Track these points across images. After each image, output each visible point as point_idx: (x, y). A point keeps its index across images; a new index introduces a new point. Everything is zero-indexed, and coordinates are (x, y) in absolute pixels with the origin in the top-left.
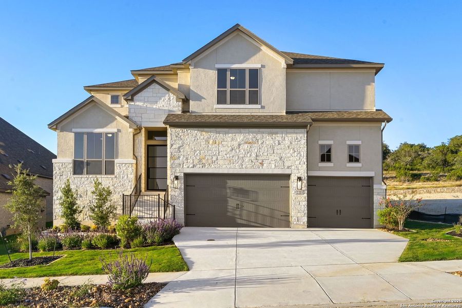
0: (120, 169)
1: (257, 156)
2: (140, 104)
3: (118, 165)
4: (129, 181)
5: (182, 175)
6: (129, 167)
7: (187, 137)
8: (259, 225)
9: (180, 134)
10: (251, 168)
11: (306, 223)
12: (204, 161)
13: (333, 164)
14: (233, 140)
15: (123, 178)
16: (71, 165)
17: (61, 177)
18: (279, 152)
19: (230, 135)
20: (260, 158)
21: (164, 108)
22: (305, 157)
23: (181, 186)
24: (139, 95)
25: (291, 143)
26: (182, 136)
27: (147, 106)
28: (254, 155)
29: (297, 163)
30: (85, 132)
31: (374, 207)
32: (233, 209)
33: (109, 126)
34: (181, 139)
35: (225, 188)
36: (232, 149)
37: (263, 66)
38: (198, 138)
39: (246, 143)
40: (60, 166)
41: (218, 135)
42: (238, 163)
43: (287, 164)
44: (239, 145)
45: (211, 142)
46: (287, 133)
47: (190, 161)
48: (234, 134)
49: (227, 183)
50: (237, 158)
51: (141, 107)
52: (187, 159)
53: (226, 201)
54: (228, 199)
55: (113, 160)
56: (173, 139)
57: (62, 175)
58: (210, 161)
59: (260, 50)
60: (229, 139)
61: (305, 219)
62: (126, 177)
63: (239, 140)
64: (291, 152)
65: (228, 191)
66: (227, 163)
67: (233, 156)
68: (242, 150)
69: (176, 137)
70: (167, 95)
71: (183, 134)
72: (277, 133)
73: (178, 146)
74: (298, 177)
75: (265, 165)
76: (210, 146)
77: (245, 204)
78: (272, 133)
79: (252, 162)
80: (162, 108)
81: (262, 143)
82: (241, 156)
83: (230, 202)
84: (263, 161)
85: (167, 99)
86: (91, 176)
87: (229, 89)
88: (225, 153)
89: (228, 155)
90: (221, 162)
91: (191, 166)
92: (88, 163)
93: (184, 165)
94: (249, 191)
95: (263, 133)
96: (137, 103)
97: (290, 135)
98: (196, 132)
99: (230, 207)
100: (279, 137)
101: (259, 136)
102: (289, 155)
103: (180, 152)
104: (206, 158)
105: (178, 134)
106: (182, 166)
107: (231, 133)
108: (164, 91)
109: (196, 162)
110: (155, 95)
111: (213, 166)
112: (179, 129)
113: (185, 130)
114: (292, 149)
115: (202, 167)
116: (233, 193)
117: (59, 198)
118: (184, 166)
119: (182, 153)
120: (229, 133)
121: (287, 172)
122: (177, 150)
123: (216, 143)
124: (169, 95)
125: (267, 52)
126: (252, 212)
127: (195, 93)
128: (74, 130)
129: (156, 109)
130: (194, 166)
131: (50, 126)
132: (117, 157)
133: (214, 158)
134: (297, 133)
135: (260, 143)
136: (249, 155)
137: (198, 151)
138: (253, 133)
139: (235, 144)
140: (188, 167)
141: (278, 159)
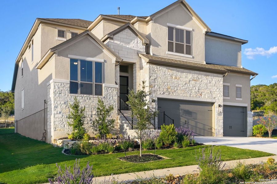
0: (107, 91)
1: (199, 89)
2: (118, 42)
3: (106, 88)
4: (114, 102)
5: (157, 99)
6: (113, 90)
7: (159, 72)
8: (197, 135)
9: (155, 70)
10: (195, 97)
11: (222, 133)
12: (169, 90)
13: (229, 98)
14: (186, 77)
15: (109, 98)
16: (69, 85)
17: (60, 95)
18: (210, 87)
19: (184, 74)
20: (200, 91)
21: (134, 48)
22: (222, 92)
23: (156, 106)
24: (117, 35)
25: (216, 83)
26: (156, 71)
27: (122, 44)
28: (197, 89)
29: (219, 95)
30: (79, 59)
31: (248, 124)
32: (183, 124)
33: (97, 57)
34: (156, 73)
35: (179, 109)
36: (186, 84)
37: (193, 30)
38: (166, 73)
39: (193, 80)
40: (60, 85)
41: (178, 73)
42: (188, 93)
43: (214, 96)
44: (190, 81)
45: (174, 78)
46: (214, 76)
47: (161, 89)
48: (187, 74)
49: (180, 106)
50: (188, 90)
51: (118, 45)
52: (159, 88)
53: (180, 119)
54: (181, 117)
55: (101, 84)
56: (151, 72)
57: (61, 93)
58: (173, 91)
59: (192, 19)
60: (184, 77)
61: (222, 131)
62: (111, 98)
63: (189, 78)
64: (216, 89)
65: (181, 111)
66: (182, 93)
67: (186, 88)
68: (191, 85)
69: (153, 71)
70: (136, 39)
71: (157, 69)
72: (208, 76)
73: (154, 78)
74: (219, 105)
75: (202, 96)
76: (173, 80)
77: (190, 121)
78: (207, 75)
79: (196, 93)
80: (133, 48)
81: (201, 81)
82: (190, 88)
83: (181, 119)
84: (202, 93)
85: (136, 42)
86: (85, 96)
87: (175, 42)
88: (182, 86)
89: (183, 87)
90: (179, 92)
91: (162, 93)
92: (82, 85)
93: (158, 91)
94: (192, 112)
95: (202, 75)
96: (116, 42)
97: (215, 78)
98: (165, 69)
99: (181, 123)
100: (210, 78)
101: (200, 76)
102: (214, 90)
103: (155, 82)
104: (171, 88)
105: (154, 69)
106: (156, 93)
107: (185, 73)
108: (134, 35)
109: (165, 90)
110: (128, 37)
111: (174, 94)
112: (155, 66)
113: (159, 67)
114: (216, 87)
115: (169, 94)
116: (183, 113)
117: (58, 112)
118: (158, 93)
119: (156, 83)
120: (184, 72)
121: (213, 101)
122: (153, 80)
123: (176, 78)
124: (137, 39)
125: (195, 21)
126: (193, 126)
127: (155, 41)
128: (69, 56)
129: (128, 48)
130: (164, 93)
131: (53, 50)
132: (104, 82)
133: (176, 89)
134: (218, 77)
135: (200, 81)
136: (194, 88)
137: (167, 83)
138: (197, 74)
139: (187, 80)
140: (160, 94)
141: (210, 93)
